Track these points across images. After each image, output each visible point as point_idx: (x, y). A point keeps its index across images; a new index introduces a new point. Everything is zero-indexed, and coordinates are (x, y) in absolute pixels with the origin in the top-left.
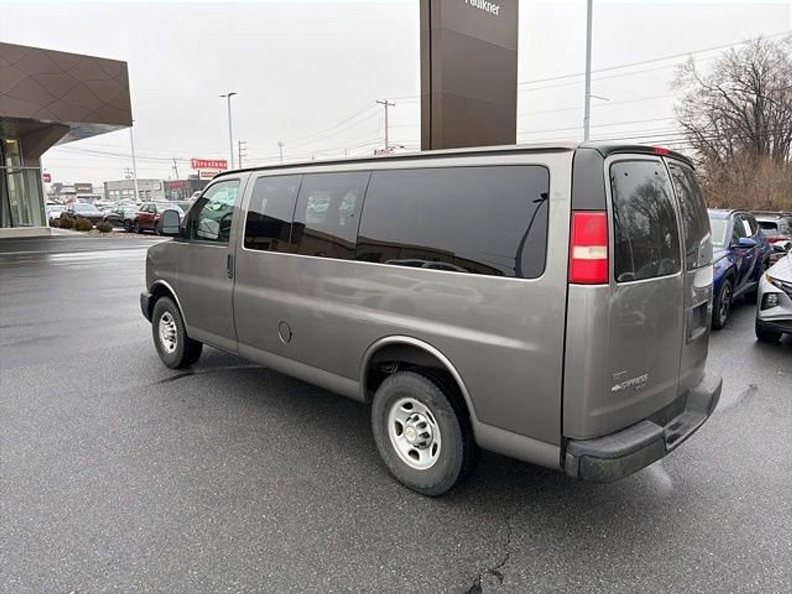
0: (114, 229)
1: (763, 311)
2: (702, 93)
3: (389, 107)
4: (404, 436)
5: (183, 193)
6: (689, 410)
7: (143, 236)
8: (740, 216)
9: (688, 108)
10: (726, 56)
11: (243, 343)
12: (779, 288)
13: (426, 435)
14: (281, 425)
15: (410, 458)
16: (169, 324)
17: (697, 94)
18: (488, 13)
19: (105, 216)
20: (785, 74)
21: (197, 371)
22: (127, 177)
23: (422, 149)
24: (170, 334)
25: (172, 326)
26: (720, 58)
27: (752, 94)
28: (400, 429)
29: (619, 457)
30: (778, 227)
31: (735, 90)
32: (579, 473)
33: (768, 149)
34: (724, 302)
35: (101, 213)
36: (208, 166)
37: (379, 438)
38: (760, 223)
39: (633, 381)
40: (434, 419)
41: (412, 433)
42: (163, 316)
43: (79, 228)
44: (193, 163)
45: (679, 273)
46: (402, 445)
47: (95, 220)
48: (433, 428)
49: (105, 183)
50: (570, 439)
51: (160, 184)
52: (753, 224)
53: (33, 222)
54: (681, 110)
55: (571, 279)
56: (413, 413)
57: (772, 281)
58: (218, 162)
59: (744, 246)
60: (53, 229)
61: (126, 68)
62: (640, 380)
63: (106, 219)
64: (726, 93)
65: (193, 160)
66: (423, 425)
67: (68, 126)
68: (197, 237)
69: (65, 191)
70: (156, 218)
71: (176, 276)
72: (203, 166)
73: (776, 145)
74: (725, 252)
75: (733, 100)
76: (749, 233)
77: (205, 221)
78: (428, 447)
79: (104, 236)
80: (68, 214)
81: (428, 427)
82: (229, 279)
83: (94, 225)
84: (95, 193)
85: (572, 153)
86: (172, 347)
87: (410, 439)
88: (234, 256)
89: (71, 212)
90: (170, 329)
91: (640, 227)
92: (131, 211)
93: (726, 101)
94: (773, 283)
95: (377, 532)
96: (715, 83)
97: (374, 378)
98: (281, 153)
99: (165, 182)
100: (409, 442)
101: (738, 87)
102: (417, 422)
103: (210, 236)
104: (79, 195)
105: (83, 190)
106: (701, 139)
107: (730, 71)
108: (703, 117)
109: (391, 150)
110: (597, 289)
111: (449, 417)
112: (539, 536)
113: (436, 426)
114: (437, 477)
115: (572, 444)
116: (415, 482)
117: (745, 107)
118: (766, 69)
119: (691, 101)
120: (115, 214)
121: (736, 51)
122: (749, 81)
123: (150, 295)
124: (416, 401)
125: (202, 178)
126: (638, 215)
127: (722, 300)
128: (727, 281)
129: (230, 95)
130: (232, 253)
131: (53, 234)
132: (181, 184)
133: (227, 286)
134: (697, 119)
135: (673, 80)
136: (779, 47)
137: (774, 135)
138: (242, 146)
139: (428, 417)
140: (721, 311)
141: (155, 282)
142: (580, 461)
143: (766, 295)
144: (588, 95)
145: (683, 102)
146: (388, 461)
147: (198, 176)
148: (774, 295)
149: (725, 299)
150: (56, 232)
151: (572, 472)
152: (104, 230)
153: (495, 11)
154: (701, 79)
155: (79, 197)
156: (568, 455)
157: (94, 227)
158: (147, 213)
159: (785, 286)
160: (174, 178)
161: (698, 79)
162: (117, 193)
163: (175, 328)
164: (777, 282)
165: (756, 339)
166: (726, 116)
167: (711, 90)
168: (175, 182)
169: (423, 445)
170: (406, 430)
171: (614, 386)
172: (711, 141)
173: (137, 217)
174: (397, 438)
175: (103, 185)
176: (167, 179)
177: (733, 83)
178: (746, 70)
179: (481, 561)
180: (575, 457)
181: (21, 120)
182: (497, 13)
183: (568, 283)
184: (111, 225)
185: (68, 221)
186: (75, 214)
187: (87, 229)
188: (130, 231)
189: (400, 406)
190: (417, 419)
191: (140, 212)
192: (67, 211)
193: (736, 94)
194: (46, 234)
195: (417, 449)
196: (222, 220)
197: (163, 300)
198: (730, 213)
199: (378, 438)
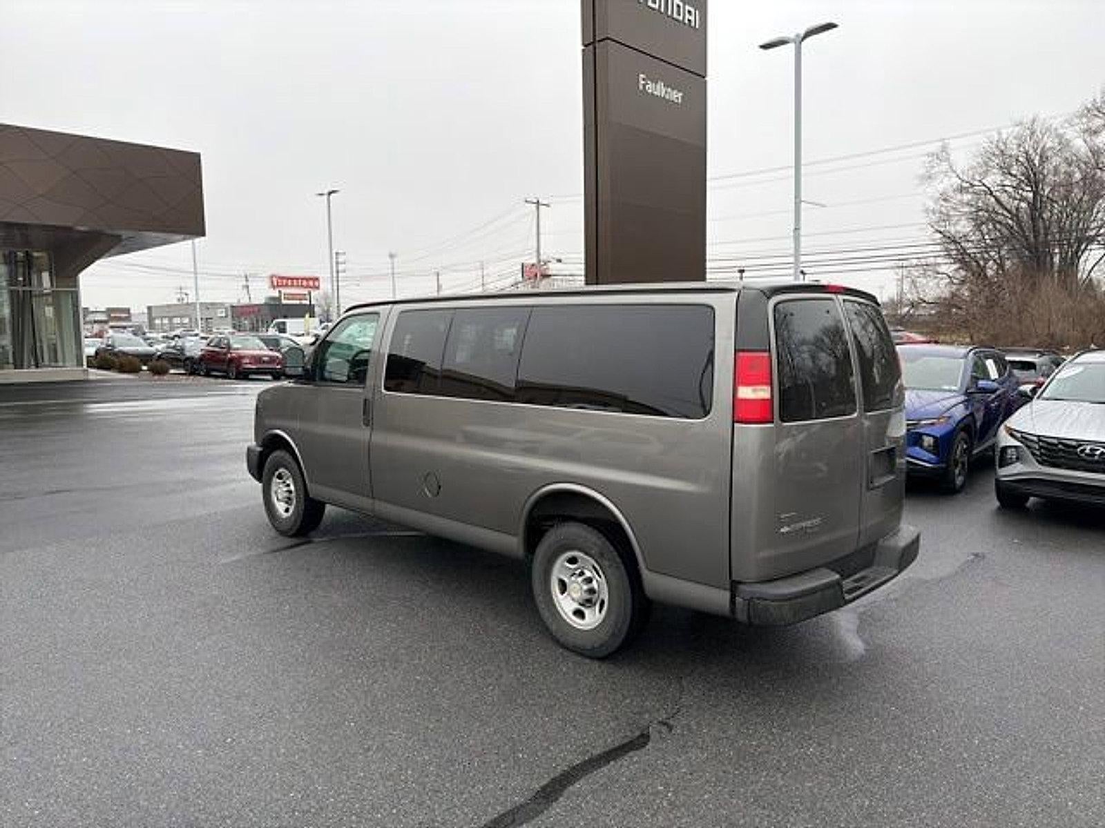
0: (172, 371)
1: (1003, 469)
2: (961, 190)
3: (541, 208)
4: (569, 594)
5: (257, 321)
6: (879, 565)
7: (212, 380)
8: (982, 355)
9: (943, 209)
10: (991, 142)
11: (380, 500)
12: (1019, 441)
13: (592, 591)
14: (427, 592)
15: (574, 618)
16: (284, 482)
17: (954, 191)
18: (668, 101)
19: (159, 353)
20: (1070, 165)
21: (316, 540)
22: (179, 300)
23: (587, 283)
24: (286, 495)
25: (288, 485)
26: (985, 145)
27: (1027, 191)
28: (563, 587)
29: (790, 599)
30: (1037, 367)
31: (1004, 186)
32: (749, 617)
33: (1052, 264)
34: (960, 460)
35: (152, 349)
36: (292, 286)
37: (541, 598)
38: (1011, 362)
39: (804, 524)
40: (601, 573)
41: (577, 589)
42: (277, 473)
43: (124, 369)
44: (272, 282)
45: (855, 415)
46: (566, 605)
47: (146, 358)
48: (599, 583)
49: (149, 308)
50: (740, 583)
51: (226, 308)
52: (1001, 364)
53: (64, 361)
54: (934, 212)
55: (735, 419)
56: (578, 569)
57: (1011, 433)
58: (307, 279)
59: (984, 391)
60: (91, 370)
61: (199, 161)
62: (812, 524)
63: (160, 357)
64: (992, 189)
65: (272, 277)
66: (589, 580)
67: (120, 236)
68: (323, 379)
69: (93, 319)
70: (229, 356)
71: (297, 425)
72: (287, 285)
73: (1062, 259)
74: (963, 398)
75: (1002, 199)
76: (994, 374)
77: (332, 360)
78: (595, 604)
79: (159, 380)
80: (105, 350)
81: (594, 582)
82: (364, 427)
83: (145, 365)
84: (135, 320)
85: (736, 294)
86: (287, 510)
87: (575, 596)
88: (371, 400)
89: (110, 348)
90: (285, 489)
91: (824, 368)
92: (195, 346)
93: (993, 200)
94: (1012, 435)
95: (540, 690)
96: (978, 177)
97: (534, 532)
98: (393, 268)
99: (233, 307)
100: (573, 599)
101: (1007, 182)
102: (583, 577)
103: (338, 378)
104: (112, 324)
105: (117, 316)
106: (962, 251)
107: (997, 161)
108: (964, 222)
109: (545, 264)
110: (761, 428)
111: (618, 568)
112: (713, 693)
113: (603, 580)
114: (604, 636)
115: (742, 587)
116: (579, 642)
117: (1017, 209)
118: (1044, 159)
119: (945, 200)
120: (170, 350)
121: (1004, 136)
122: (1023, 174)
123: (259, 449)
124: (581, 554)
125: (284, 302)
126: (823, 355)
127: (957, 457)
128: (962, 434)
129: (330, 193)
130: (370, 396)
131: (91, 377)
132: (256, 309)
133: (361, 434)
134: (955, 225)
135: (922, 171)
136: (1061, 131)
137: (1061, 246)
138: (341, 259)
139: (593, 571)
140: (957, 471)
141: (267, 433)
142: (749, 604)
143: (1005, 449)
144: (798, 200)
145: (936, 201)
146: (552, 624)
147: (279, 299)
148: (1013, 450)
149: (961, 456)
150: (95, 374)
151: (741, 616)
152: (158, 371)
153: (677, 98)
154: (958, 172)
155: (112, 327)
156: (738, 600)
157: (145, 368)
158: (217, 349)
159: (1026, 439)
160: (245, 301)
161: (955, 172)
162: (166, 321)
163: (292, 488)
164: (1015, 433)
165: (997, 504)
166: (995, 222)
167: (972, 186)
168: (247, 306)
169: (588, 603)
170: (570, 587)
171: (782, 527)
172: (975, 253)
173: (203, 355)
174: (560, 597)
175: (146, 311)
176: (234, 302)
177: (1002, 178)
178: (1017, 160)
179: (650, 714)
180: (745, 600)
181: (56, 228)
182: (680, 101)
183: (733, 422)
184: (169, 366)
185: (105, 360)
186: (116, 350)
187: (135, 370)
188: (192, 374)
189: (563, 562)
190: (582, 574)
191: (207, 348)
192: (104, 346)
193: (1006, 191)
194: (82, 377)
195: (582, 608)
196: (353, 359)
197: (278, 454)
198: (968, 350)
199: (539, 599)
